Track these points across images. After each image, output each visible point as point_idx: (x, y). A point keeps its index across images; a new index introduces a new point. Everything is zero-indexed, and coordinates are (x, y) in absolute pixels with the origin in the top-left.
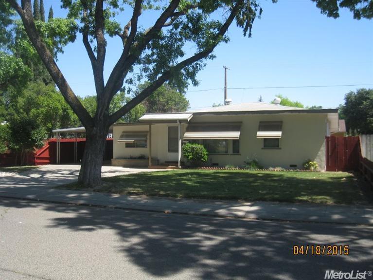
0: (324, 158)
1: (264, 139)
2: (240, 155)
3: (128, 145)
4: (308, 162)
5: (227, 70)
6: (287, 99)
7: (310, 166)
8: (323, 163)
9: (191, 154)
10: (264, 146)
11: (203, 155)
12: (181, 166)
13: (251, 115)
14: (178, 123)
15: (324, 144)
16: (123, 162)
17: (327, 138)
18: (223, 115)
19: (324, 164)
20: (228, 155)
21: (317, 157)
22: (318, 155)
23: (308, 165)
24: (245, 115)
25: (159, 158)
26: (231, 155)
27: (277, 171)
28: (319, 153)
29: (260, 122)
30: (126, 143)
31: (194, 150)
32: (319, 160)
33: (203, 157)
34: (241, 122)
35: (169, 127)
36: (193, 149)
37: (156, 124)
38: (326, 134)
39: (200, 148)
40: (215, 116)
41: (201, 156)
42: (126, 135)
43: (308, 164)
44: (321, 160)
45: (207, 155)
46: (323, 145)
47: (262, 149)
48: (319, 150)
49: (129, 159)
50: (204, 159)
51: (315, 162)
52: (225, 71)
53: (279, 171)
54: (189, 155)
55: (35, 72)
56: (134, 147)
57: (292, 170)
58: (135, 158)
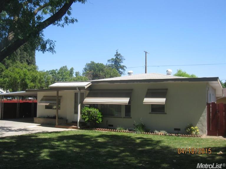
0: (206, 124)
1: (152, 104)
2: (131, 118)
3: (47, 107)
4: (190, 127)
5: (147, 54)
6: (185, 73)
7: (191, 131)
8: (204, 128)
9: (87, 117)
10: (152, 111)
11: (97, 118)
12: (79, 126)
13: (139, 83)
14: (78, 90)
15: (206, 109)
17: (208, 105)
18: (116, 83)
19: (206, 129)
20: (121, 118)
21: (199, 122)
22: (200, 120)
23: (189, 130)
24: (134, 83)
25: (67, 118)
26: (124, 118)
27: (160, 134)
28: (201, 118)
29: (148, 90)
30: (46, 105)
31: (90, 114)
32: (200, 125)
33: (97, 120)
34: (132, 90)
35: (75, 93)
36: (89, 112)
37: (65, 91)
38: (208, 101)
39: (94, 112)
40: (109, 84)
41: (96, 118)
42: (45, 99)
43: (190, 128)
44: (203, 125)
45: (101, 117)
46: (204, 111)
47: (150, 113)
48: (201, 116)
49: (47, 118)
50: (99, 121)
51: (196, 127)
52: (146, 54)
53: (163, 135)
54: (85, 118)
55: (21, 56)
57: (174, 135)
58: (51, 118)
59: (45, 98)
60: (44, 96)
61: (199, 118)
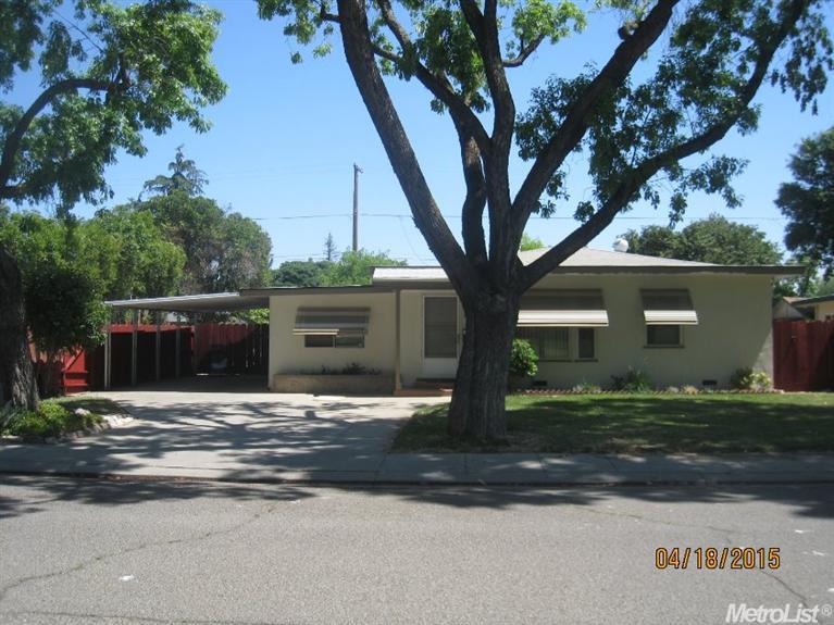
0: (770, 366)
2: (595, 361)
3: (311, 342)
10: (649, 343)
11: (529, 363)
16: (306, 381)
20: (569, 361)
21: (757, 364)
22: (759, 359)
26: (577, 361)
28: (761, 354)
29: (642, 291)
30: (307, 336)
32: (759, 370)
33: (529, 368)
34: (598, 290)
35: (426, 299)
42: (307, 316)
43: (747, 377)
44: (764, 370)
45: (536, 361)
46: (766, 340)
47: (644, 347)
49: (319, 374)
50: (532, 372)
56: (331, 346)
58: (334, 373)
59: (304, 314)
60: (301, 309)
61: (757, 355)
